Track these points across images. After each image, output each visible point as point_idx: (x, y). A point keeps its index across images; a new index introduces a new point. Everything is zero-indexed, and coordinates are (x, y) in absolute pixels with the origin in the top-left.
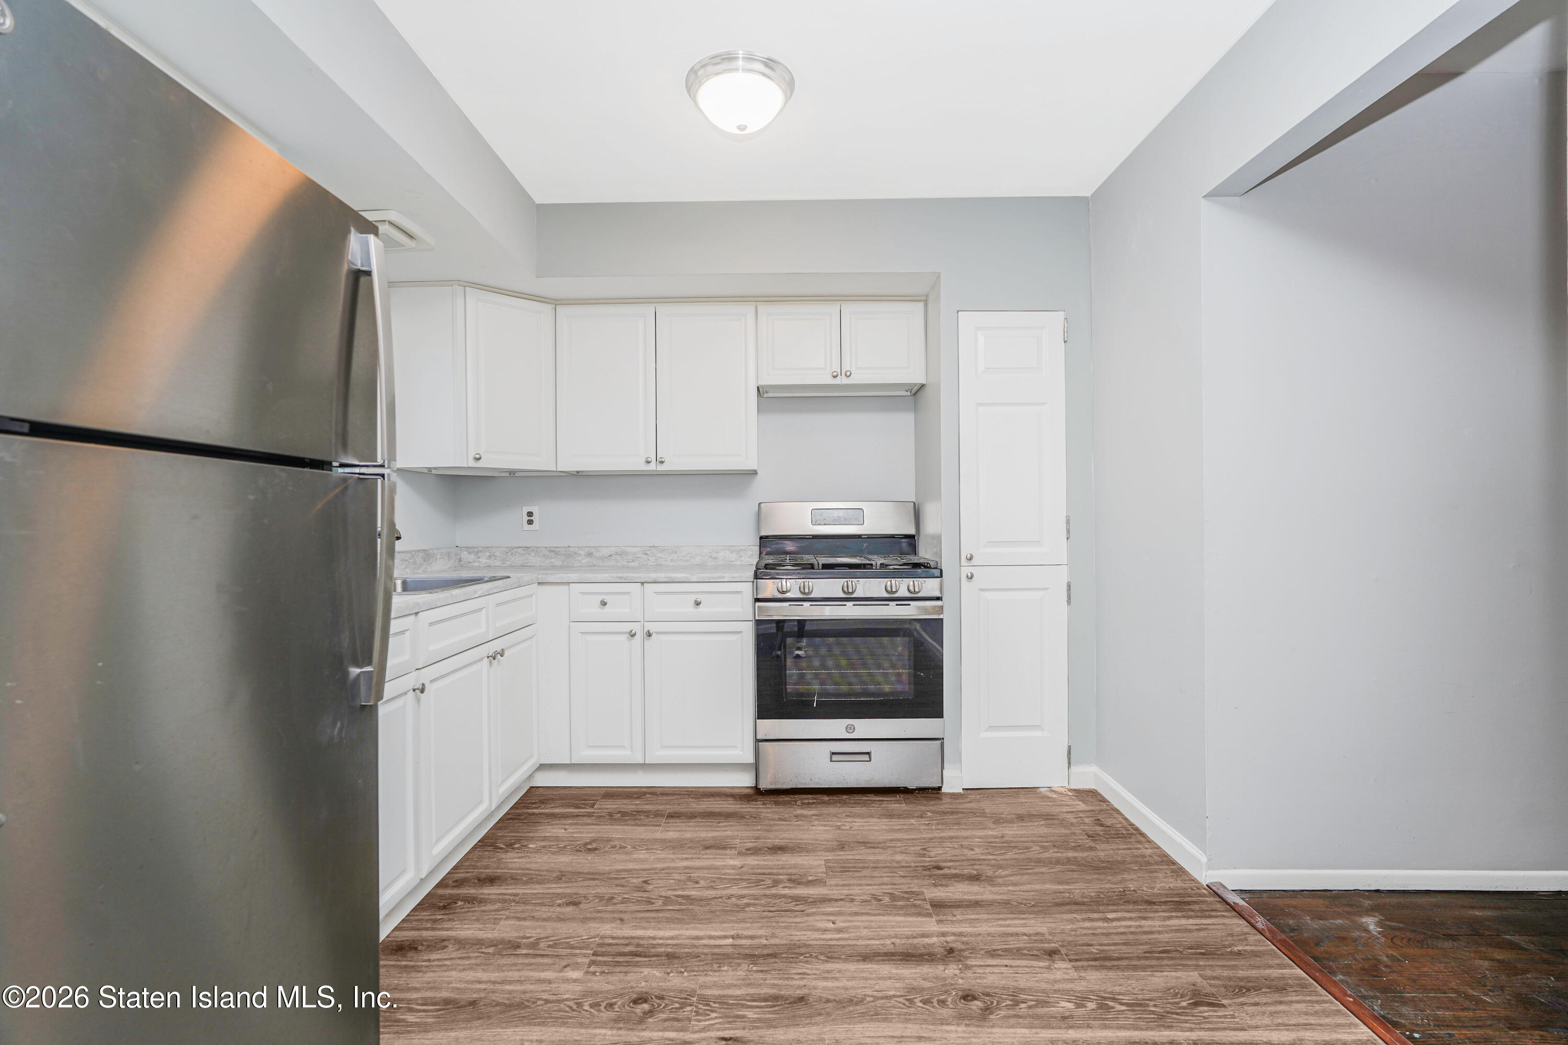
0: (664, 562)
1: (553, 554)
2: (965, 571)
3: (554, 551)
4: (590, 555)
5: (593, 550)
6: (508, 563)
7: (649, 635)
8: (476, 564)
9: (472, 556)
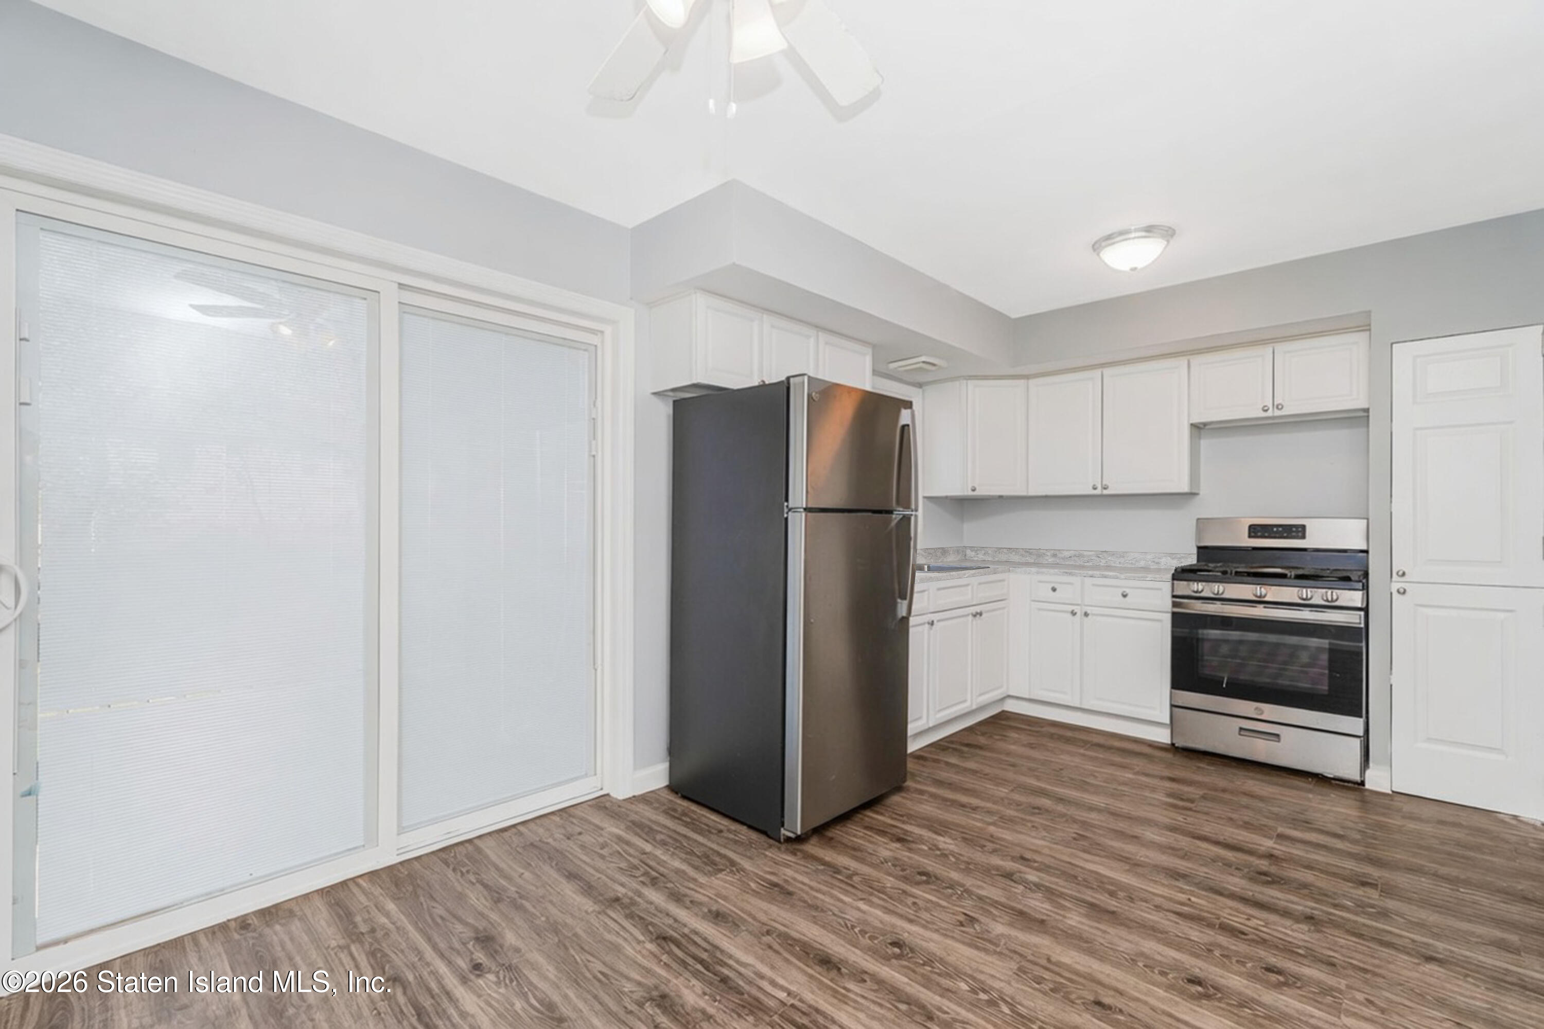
0: (1113, 565)
1: (1027, 554)
2: (1395, 587)
3: (1028, 552)
4: (1055, 556)
5: (1058, 553)
6: (997, 559)
7: (1086, 614)
8: (976, 559)
9: (973, 553)
